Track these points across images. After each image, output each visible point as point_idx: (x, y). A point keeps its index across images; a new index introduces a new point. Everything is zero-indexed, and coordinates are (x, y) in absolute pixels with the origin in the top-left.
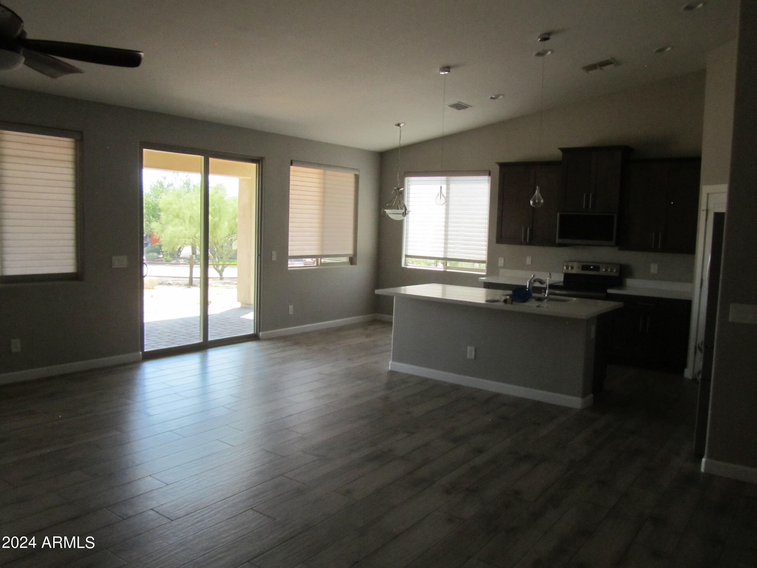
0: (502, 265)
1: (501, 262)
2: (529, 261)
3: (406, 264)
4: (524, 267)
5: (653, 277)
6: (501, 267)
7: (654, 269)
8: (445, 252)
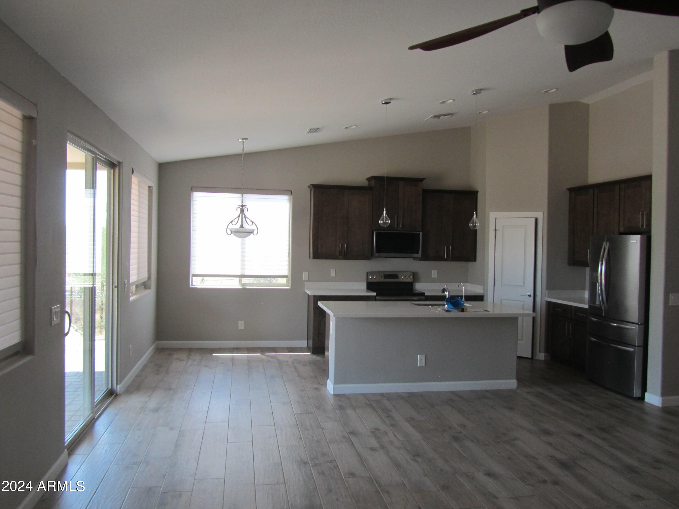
0: (307, 279)
1: (305, 275)
2: (332, 273)
3: (192, 285)
4: (327, 279)
5: (434, 281)
6: (306, 281)
7: (434, 274)
8: (243, 269)
